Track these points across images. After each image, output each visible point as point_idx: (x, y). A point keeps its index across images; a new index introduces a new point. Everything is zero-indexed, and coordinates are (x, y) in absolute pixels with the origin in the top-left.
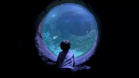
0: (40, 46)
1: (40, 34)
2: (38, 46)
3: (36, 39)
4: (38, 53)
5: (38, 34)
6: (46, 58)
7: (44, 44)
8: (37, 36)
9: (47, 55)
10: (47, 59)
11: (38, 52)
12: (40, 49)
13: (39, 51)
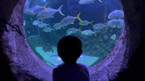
0: (14, 51)
1: (18, 27)
2: (11, 52)
3: (4, 37)
4: (10, 66)
5: (14, 28)
6: (27, 77)
7: (27, 47)
8: (8, 31)
9: (30, 70)
10: (30, 79)
11: (10, 64)
12: (15, 59)
13: (11, 62)
